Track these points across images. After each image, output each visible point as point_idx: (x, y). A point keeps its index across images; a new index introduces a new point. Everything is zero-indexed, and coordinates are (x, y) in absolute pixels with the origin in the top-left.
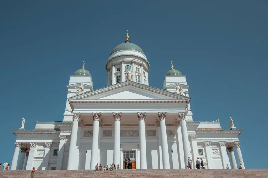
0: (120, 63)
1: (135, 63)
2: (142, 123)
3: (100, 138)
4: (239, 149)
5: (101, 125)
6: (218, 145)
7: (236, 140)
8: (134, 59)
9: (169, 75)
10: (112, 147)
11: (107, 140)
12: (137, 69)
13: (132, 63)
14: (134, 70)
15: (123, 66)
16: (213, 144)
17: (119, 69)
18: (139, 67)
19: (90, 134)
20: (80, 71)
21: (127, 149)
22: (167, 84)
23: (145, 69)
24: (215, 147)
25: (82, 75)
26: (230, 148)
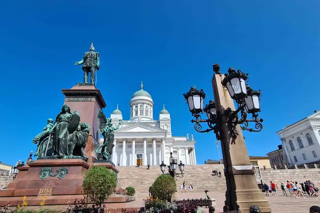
0: (137, 104)
1: (145, 103)
2: (145, 142)
3: (126, 148)
4: (194, 150)
5: (126, 143)
6: (184, 148)
7: (193, 146)
8: (144, 102)
9: (161, 113)
10: (131, 153)
11: (129, 149)
12: (147, 107)
13: (143, 103)
14: (145, 107)
15: (139, 105)
16: (182, 148)
17: (137, 107)
18: (147, 105)
19: (122, 146)
20: (116, 111)
21: (138, 154)
22: (160, 118)
23: (151, 106)
24: (183, 149)
25: (117, 113)
26: (190, 150)
